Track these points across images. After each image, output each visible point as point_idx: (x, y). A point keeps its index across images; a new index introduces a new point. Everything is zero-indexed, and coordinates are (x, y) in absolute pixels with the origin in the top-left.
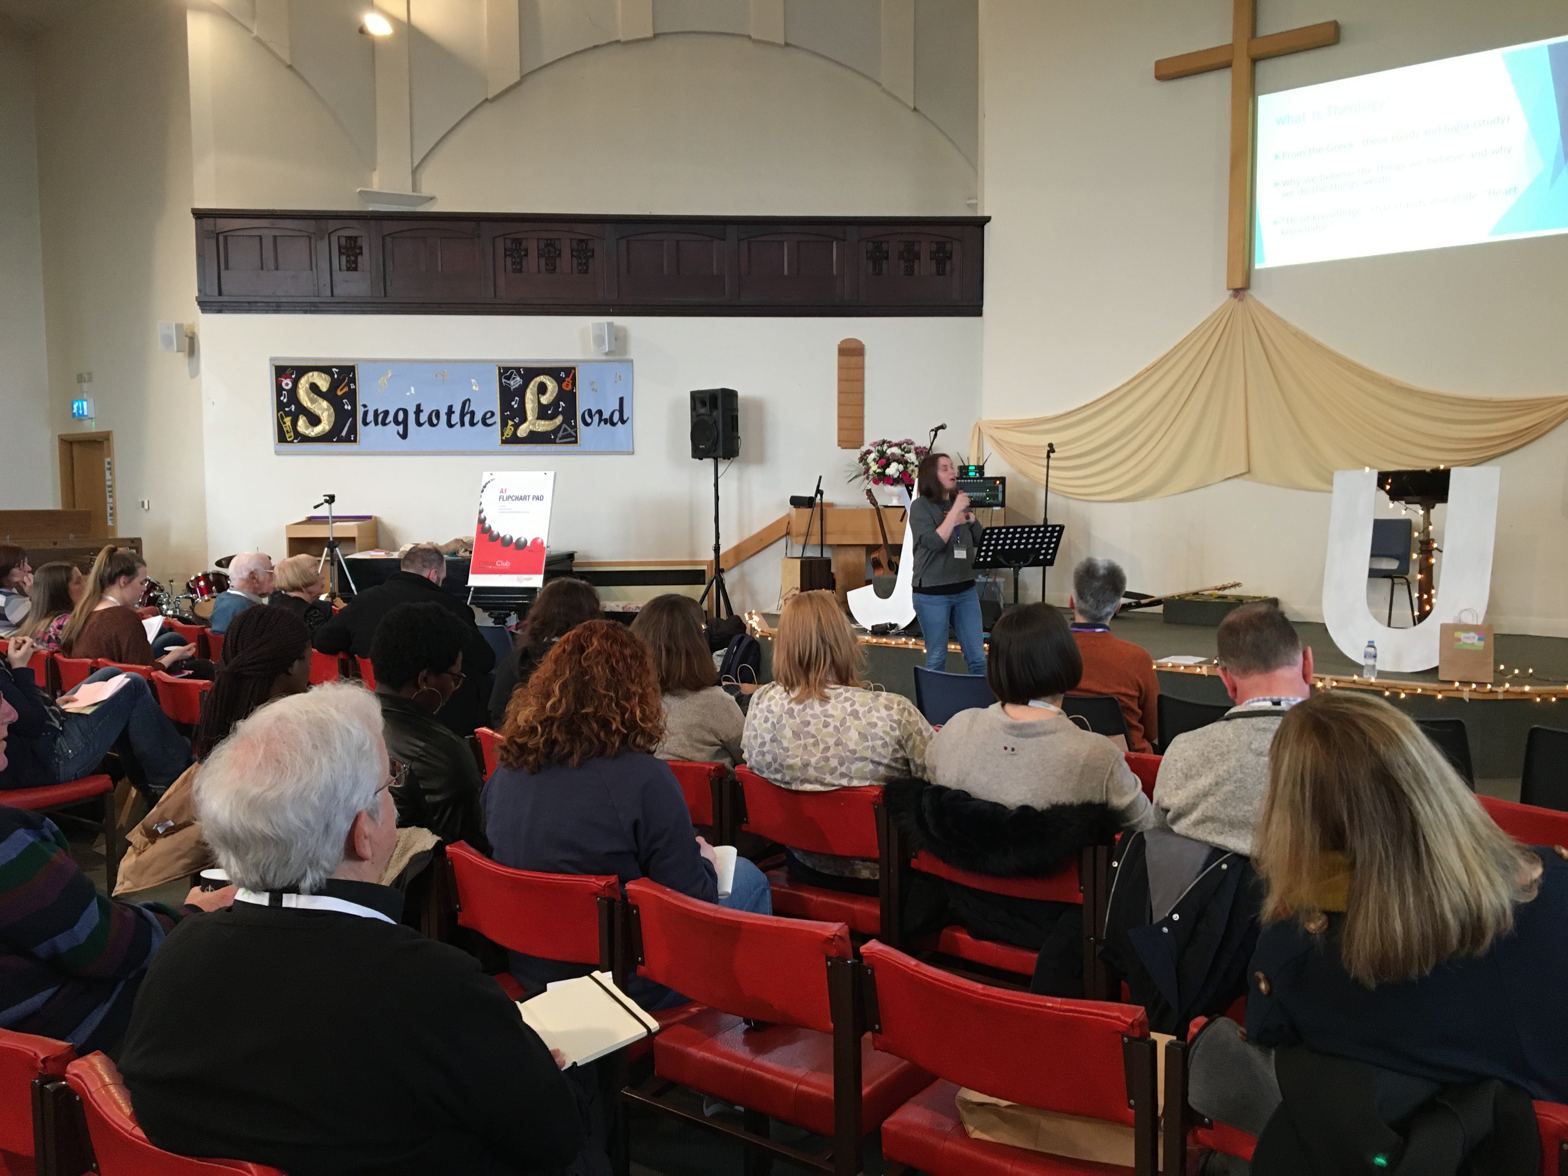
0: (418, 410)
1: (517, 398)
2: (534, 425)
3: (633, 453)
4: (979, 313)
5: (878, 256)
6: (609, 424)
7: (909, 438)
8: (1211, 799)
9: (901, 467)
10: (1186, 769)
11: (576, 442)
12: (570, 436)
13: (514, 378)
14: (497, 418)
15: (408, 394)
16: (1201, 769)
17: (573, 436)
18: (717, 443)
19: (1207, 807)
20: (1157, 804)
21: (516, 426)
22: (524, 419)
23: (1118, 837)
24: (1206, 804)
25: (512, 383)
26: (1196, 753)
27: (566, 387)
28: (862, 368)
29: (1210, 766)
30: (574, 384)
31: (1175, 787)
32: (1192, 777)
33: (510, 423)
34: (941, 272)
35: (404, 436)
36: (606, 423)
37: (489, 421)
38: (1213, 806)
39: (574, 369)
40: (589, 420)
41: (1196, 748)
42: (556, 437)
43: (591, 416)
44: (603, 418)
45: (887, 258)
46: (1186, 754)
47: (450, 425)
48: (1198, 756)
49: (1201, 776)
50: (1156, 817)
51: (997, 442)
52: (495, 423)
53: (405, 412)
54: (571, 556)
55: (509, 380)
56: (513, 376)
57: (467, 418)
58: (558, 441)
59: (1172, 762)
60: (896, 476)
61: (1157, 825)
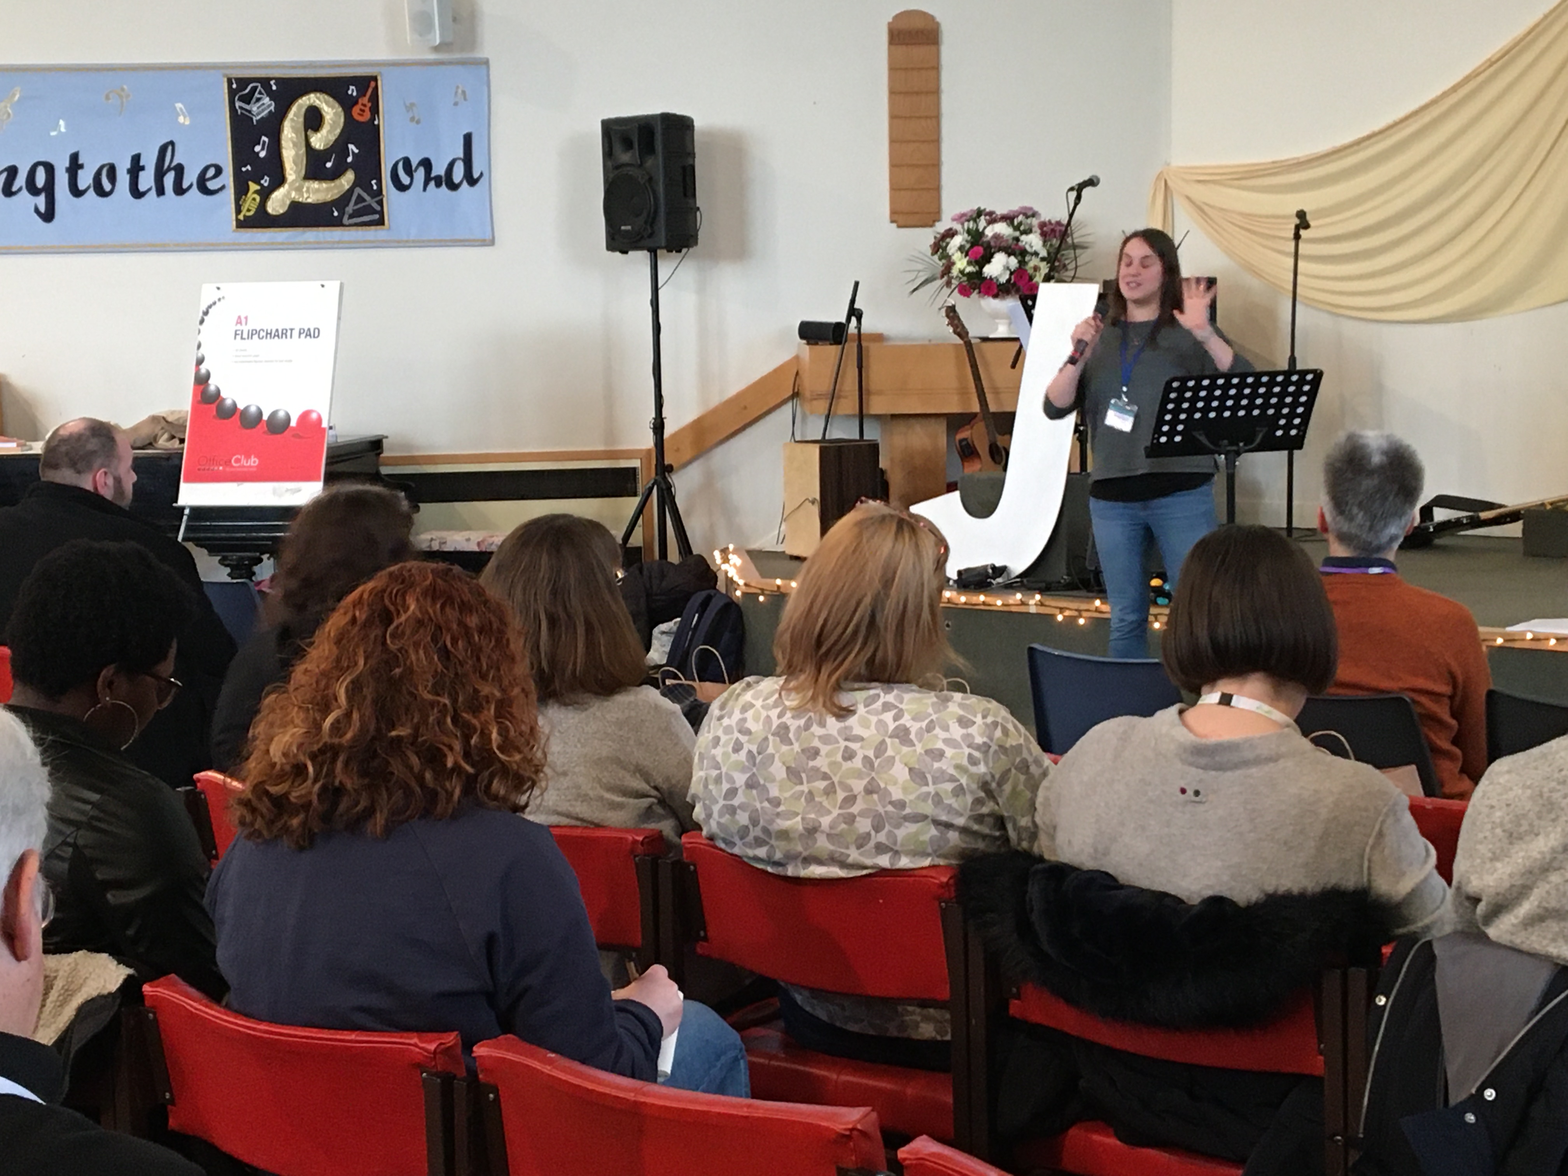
0: (75, 166)
1: (264, 138)
2: (299, 190)
3: (492, 243)
6: (444, 185)
7: (1027, 204)
8: (1555, 878)
9: (1013, 262)
10: (1511, 822)
11: (381, 222)
12: (369, 210)
13: (258, 100)
14: (228, 178)
15: (53, 134)
16: (1536, 823)
17: (375, 212)
18: (654, 218)
19: (1548, 892)
20: (1458, 888)
21: (265, 194)
22: (279, 180)
23: (1386, 950)
24: (1547, 887)
25: (254, 109)
26: (1529, 792)
27: (361, 115)
28: (936, 68)
29: (1553, 816)
30: (375, 110)
31: (1490, 855)
32: (1520, 838)
33: (253, 187)
35: (48, 216)
36: (438, 185)
37: (212, 185)
38: (1558, 890)
39: (375, 79)
40: (405, 179)
41: (1529, 783)
42: (342, 213)
43: (409, 171)
44: (433, 175)
46: (1511, 795)
47: (137, 194)
48: (1531, 798)
49: (1537, 835)
50: (1456, 912)
51: (1200, 209)
52: (223, 188)
53: (50, 169)
54: (376, 445)
55: (249, 103)
56: (257, 95)
57: (169, 180)
58: (345, 220)
59: (1485, 810)
60: (1003, 280)
61: (1459, 927)
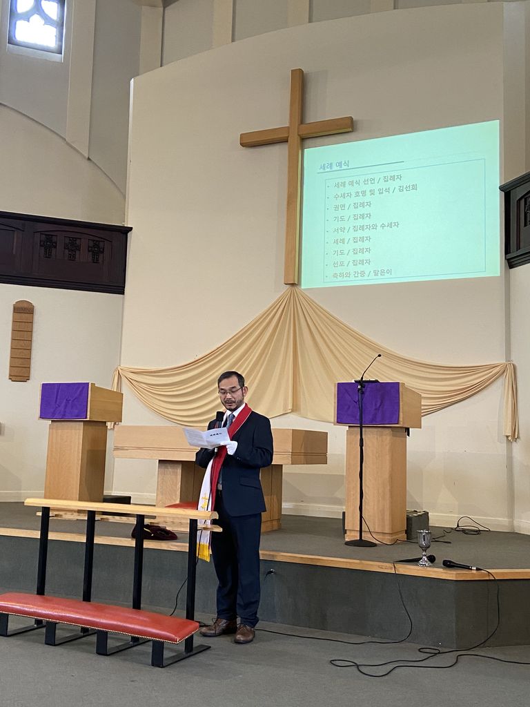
4: (122, 292)
5: (48, 244)
28: (32, 322)
34: (95, 261)
45: (55, 247)
51: (130, 380)
